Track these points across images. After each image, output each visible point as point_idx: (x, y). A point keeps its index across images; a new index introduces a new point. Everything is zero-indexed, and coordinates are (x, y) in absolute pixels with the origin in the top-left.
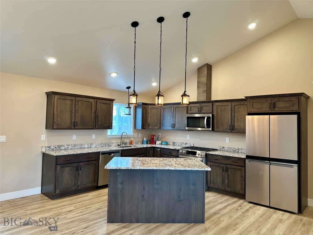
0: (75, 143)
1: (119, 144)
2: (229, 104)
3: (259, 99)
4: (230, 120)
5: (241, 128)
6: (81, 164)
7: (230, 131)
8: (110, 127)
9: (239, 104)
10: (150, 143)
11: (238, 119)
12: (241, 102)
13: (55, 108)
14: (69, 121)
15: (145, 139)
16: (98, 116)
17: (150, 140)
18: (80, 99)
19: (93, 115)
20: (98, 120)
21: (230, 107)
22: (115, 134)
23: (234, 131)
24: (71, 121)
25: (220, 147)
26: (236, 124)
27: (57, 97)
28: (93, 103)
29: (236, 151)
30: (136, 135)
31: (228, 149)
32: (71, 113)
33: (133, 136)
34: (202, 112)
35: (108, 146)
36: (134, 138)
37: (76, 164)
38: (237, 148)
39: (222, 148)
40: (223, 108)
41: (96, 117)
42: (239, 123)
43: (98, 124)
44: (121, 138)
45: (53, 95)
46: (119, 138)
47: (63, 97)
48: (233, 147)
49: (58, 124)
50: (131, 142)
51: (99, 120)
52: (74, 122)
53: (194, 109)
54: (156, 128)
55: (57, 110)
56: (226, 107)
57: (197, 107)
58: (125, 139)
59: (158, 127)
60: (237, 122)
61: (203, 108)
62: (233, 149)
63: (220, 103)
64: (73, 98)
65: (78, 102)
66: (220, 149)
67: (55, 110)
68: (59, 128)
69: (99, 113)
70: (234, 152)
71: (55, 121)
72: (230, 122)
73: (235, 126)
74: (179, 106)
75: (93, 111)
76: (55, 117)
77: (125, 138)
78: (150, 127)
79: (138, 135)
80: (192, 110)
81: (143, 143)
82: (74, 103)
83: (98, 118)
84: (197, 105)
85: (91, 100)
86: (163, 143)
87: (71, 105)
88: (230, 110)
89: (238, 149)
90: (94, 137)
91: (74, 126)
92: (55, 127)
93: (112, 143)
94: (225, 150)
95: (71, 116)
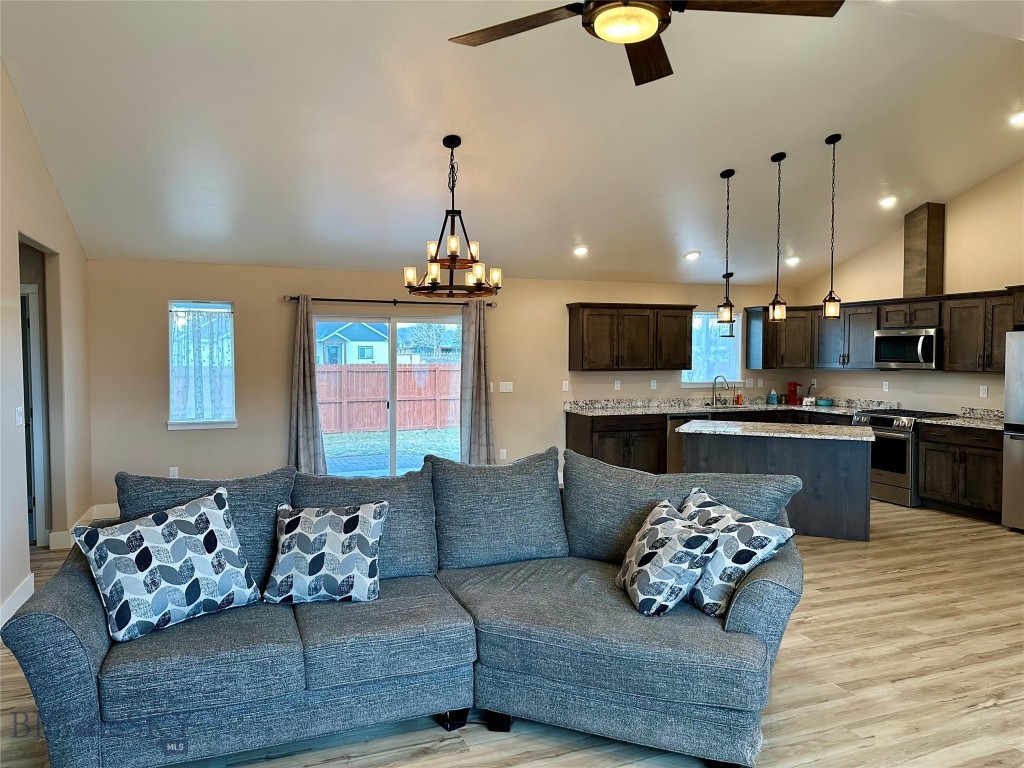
0: (619, 397)
1: (709, 402)
2: (979, 303)
4: (980, 343)
6: (634, 434)
7: (981, 370)
8: (687, 365)
10: (787, 403)
11: (1000, 340)
13: (585, 332)
14: (608, 355)
15: (773, 392)
16: (661, 344)
17: (786, 396)
18: (626, 311)
19: (651, 342)
20: (661, 352)
21: (982, 310)
22: (699, 381)
23: (989, 370)
24: (612, 355)
26: (996, 351)
27: (587, 312)
28: (651, 318)
30: (750, 383)
31: (982, 413)
32: (612, 340)
33: (742, 385)
34: (915, 323)
35: (685, 405)
36: (746, 389)
37: (626, 434)
39: (968, 411)
40: (965, 313)
41: (658, 345)
42: (1002, 350)
43: (661, 359)
44: (714, 389)
45: (581, 310)
46: (707, 389)
47: (597, 312)
48: (996, 409)
49: (590, 362)
50: (738, 398)
51: (664, 351)
52: (617, 357)
53: (895, 317)
54: (802, 365)
55: (587, 336)
56: (974, 310)
57: (901, 313)
58: (722, 393)
59: (807, 362)
60: (999, 347)
61: (918, 312)
62: (996, 413)
63: (959, 301)
64: (614, 311)
65: (623, 319)
66: (965, 413)
67: (585, 336)
68: (593, 367)
69: (663, 337)
71: (586, 355)
72: (982, 348)
73: (993, 358)
74: (858, 312)
75: (651, 334)
76: (586, 348)
77: (723, 389)
79: (756, 383)
80: (890, 319)
81: (768, 403)
82: (615, 320)
83: (661, 348)
84: (902, 307)
85: (648, 312)
86: (820, 402)
87: (612, 324)
88: (982, 317)
90: (654, 385)
91: (617, 364)
92: (586, 367)
93: (694, 400)
94: (976, 415)
95: (612, 346)
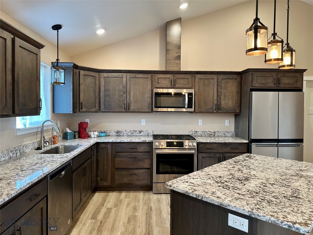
1: (38, 146)
2: (215, 77)
3: (264, 73)
4: (215, 98)
5: (229, 108)
7: (216, 111)
8: (38, 109)
9: (228, 77)
11: (225, 96)
12: (230, 75)
16: (18, 82)
17: (78, 132)
21: (215, 81)
23: (220, 112)
25: (192, 132)
26: (223, 102)
28: (9, 44)
29: (212, 135)
31: (201, 133)
34: (177, 86)
38: (213, 131)
39: (194, 132)
40: (206, 82)
41: (15, 83)
42: (226, 101)
43: (18, 102)
48: (208, 131)
53: (164, 82)
54: (93, 110)
56: (211, 80)
57: (167, 79)
59: (96, 108)
60: (224, 100)
61: (179, 80)
62: (208, 133)
63: (204, 75)
66: (192, 134)
69: (20, 74)
70: (210, 136)
72: (216, 100)
73: (222, 105)
74: (137, 76)
75: (9, 65)
78: (84, 109)
80: (159, 82)
83: (18, 87)
84: (168, 76)
85: (5, 34)
86: (101, 134)
88: (216, 85)
89: (215, 133)
93: (26, 146)
94: (198, 135)
